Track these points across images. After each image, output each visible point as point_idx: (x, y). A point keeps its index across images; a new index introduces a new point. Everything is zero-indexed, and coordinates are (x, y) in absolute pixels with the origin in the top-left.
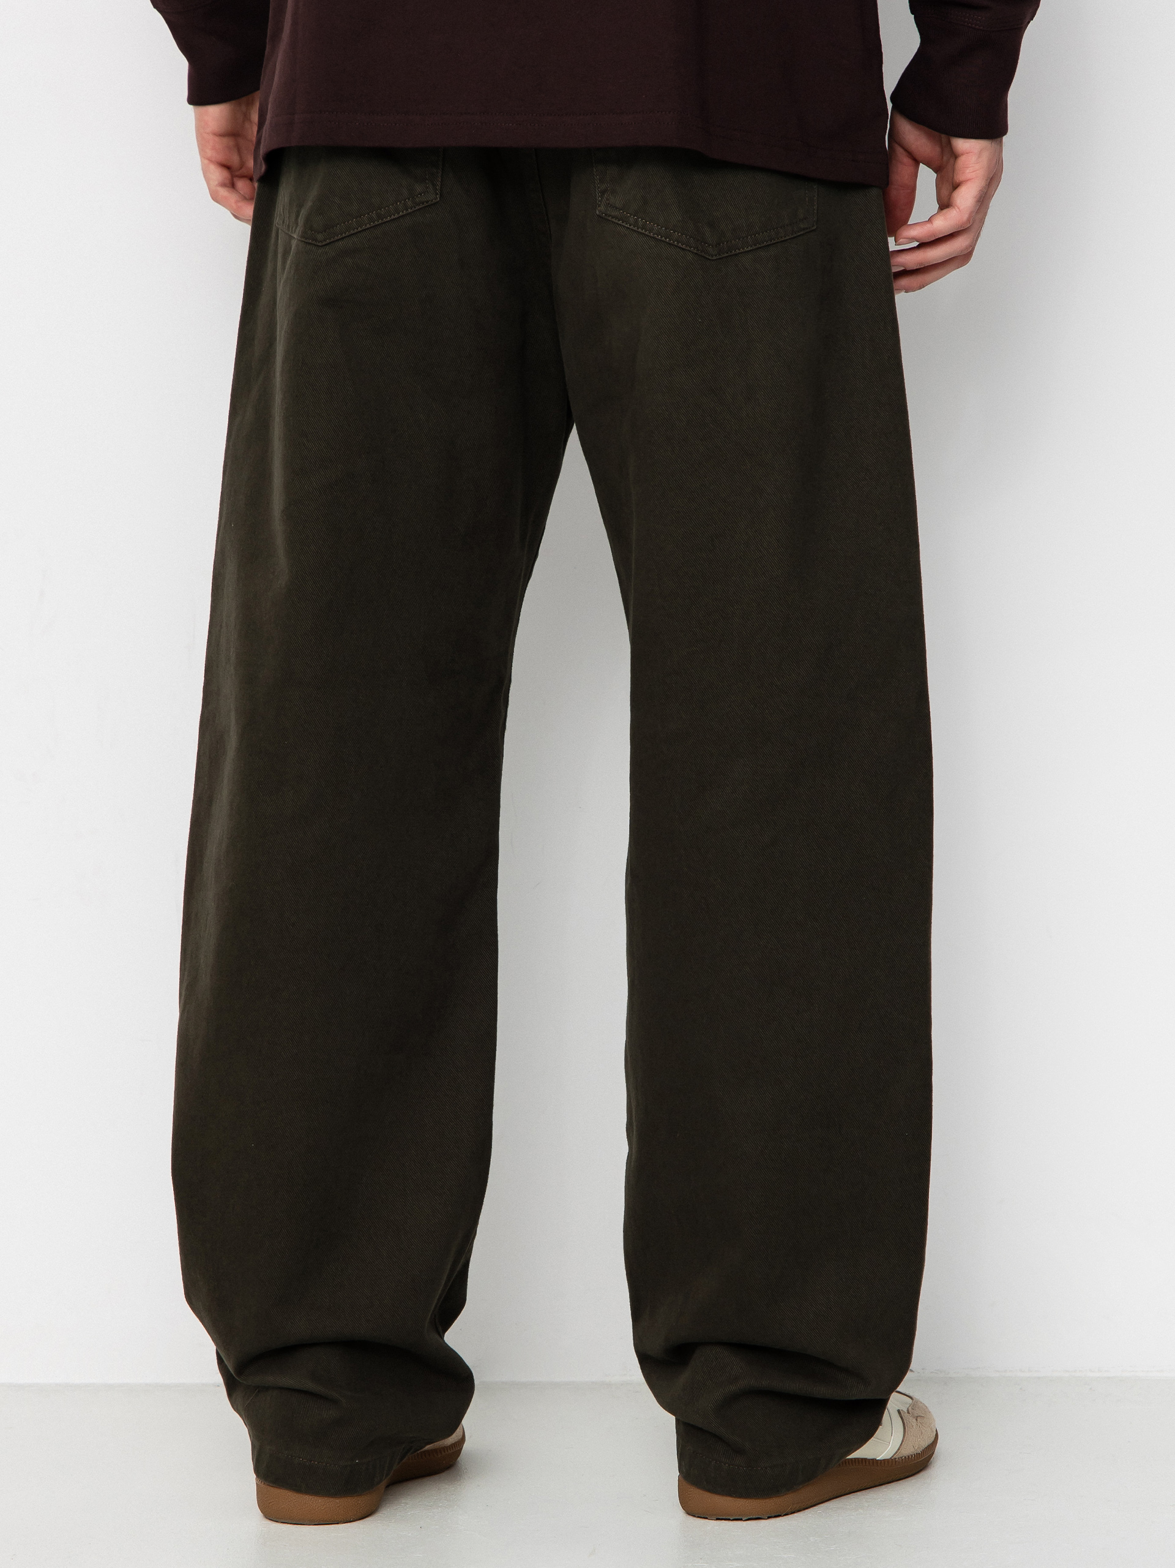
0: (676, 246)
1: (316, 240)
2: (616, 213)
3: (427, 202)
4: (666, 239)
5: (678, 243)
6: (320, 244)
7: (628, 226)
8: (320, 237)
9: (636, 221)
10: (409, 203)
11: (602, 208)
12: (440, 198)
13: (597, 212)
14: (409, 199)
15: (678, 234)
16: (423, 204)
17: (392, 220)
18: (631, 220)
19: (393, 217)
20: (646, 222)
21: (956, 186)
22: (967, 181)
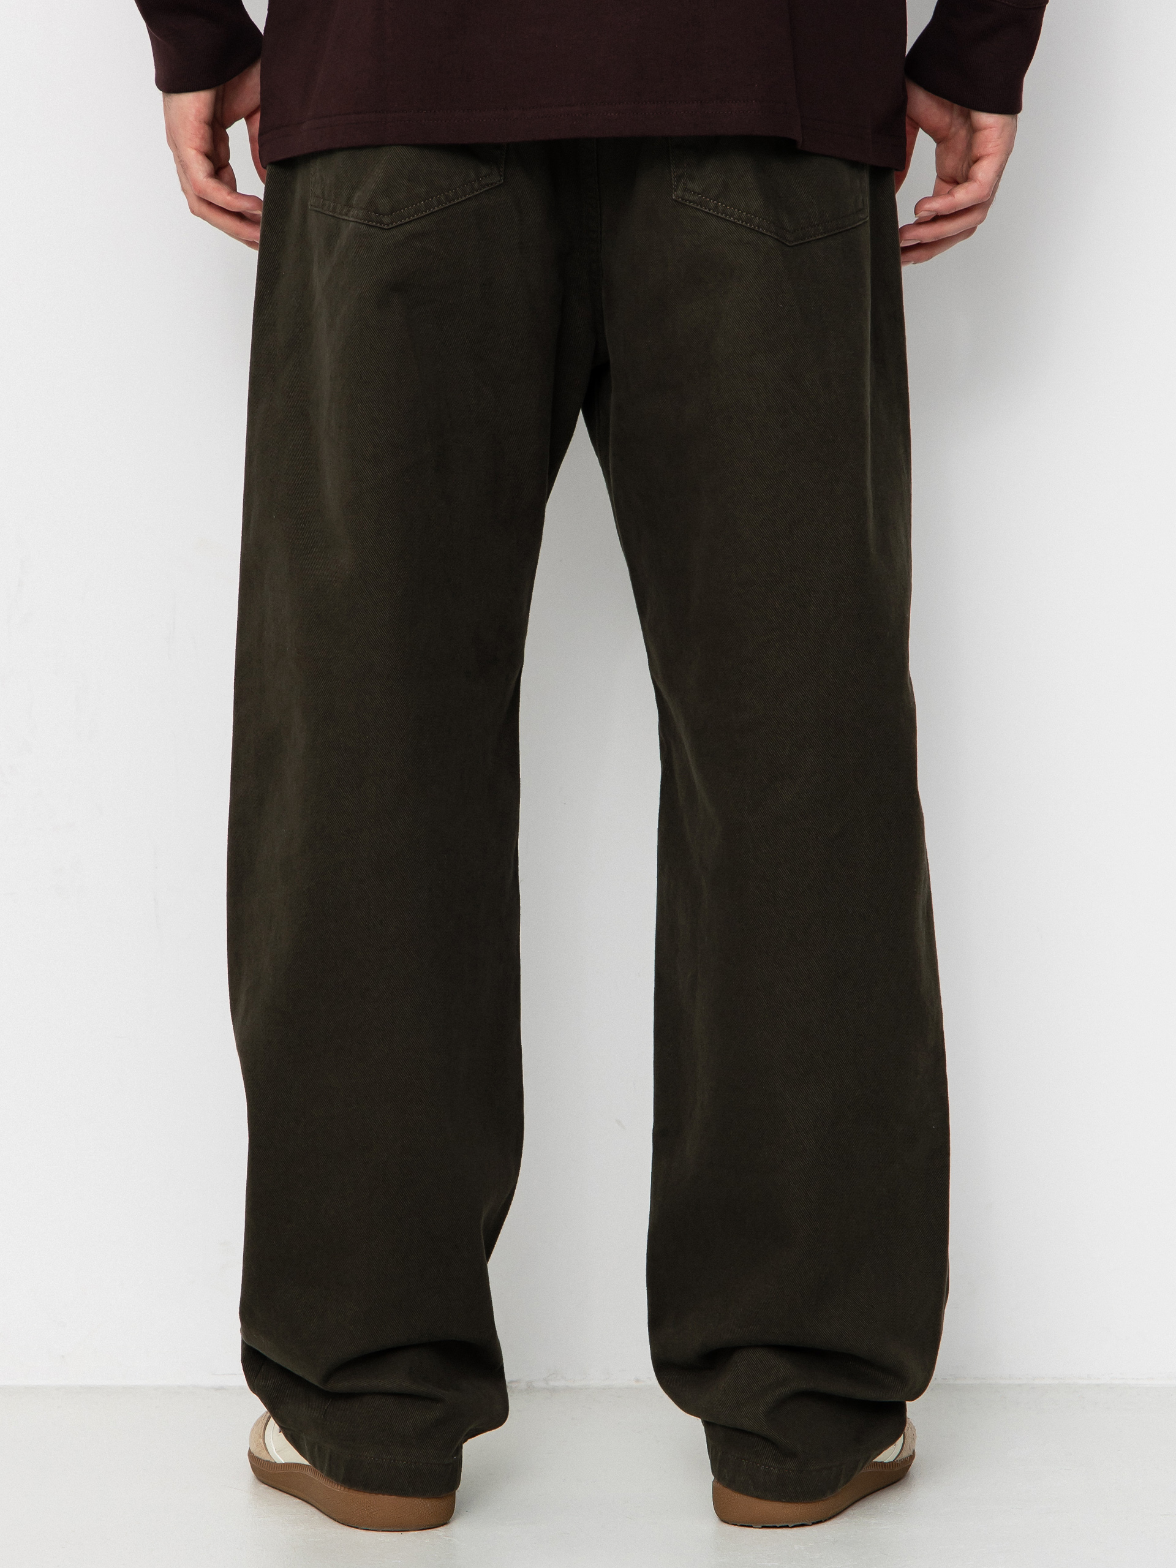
0: (757, 231)
1: (382, 223)
2: (692, 198)
3: (492, 184)
4: (747, 224)
5: (759, 228)
6: (386, 227)
7: (707, 210)
8: (386, 220)
9: (716, 206)
10: (476, 185)
11: (679, 192)
12: (504, 180)
13: (674, 197)
14: (475, 181)
15: (759, 219)
16: (488, 186)
17: (458, 203)
18: (712, 204)
19: (460, 200)
20: (726, 206)
21: (976, 160)
22: (988, 155)
